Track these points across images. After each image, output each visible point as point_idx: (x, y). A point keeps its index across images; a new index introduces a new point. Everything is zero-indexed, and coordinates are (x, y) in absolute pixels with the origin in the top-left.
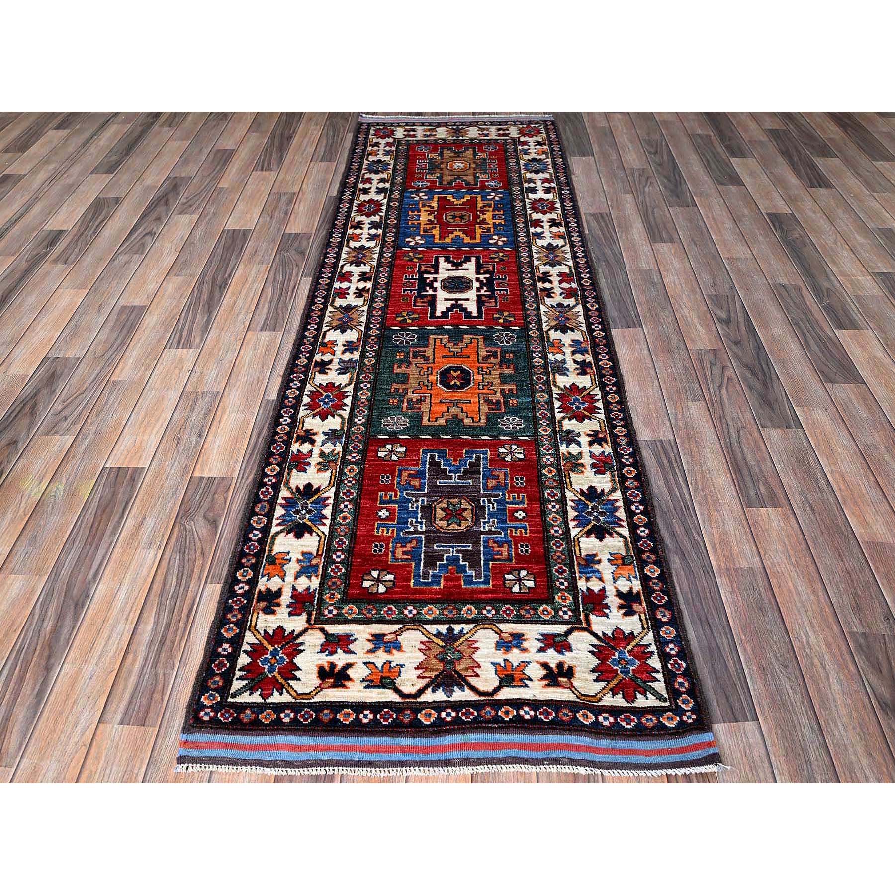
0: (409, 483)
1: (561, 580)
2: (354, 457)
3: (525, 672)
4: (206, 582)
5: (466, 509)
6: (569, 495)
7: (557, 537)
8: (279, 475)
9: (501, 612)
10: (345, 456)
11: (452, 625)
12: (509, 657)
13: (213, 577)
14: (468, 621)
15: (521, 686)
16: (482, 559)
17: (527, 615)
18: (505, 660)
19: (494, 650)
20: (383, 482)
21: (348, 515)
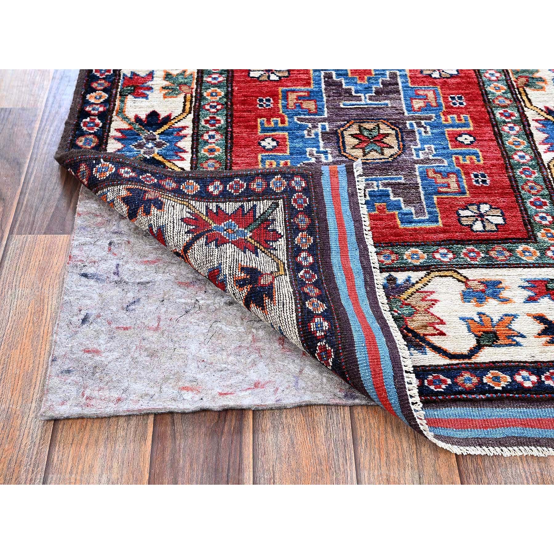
0: (300, 106)
1: (541, 215)
2: (215, 79)
3: (513, 328)
4: (11, 232)
5: (387, 135)
6: (530, 114)
7: (523, 164)
8: (109, 102)
9: (462, 256)
10: (202, 77)
11: (393, 273)
12: (484, 309)
13: (21, 226)
14: (416, 269)
15: (510, 345)
16: (422, 193)
17: (501, 258)
18: (480, 314)
19: (460, 302)
20: (261, 105)
21: (217, 147)
